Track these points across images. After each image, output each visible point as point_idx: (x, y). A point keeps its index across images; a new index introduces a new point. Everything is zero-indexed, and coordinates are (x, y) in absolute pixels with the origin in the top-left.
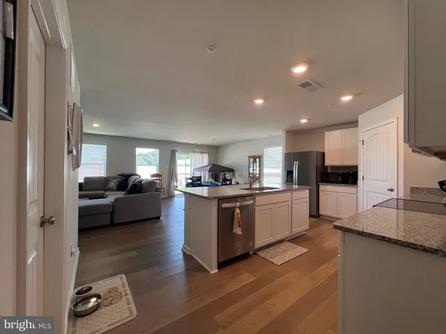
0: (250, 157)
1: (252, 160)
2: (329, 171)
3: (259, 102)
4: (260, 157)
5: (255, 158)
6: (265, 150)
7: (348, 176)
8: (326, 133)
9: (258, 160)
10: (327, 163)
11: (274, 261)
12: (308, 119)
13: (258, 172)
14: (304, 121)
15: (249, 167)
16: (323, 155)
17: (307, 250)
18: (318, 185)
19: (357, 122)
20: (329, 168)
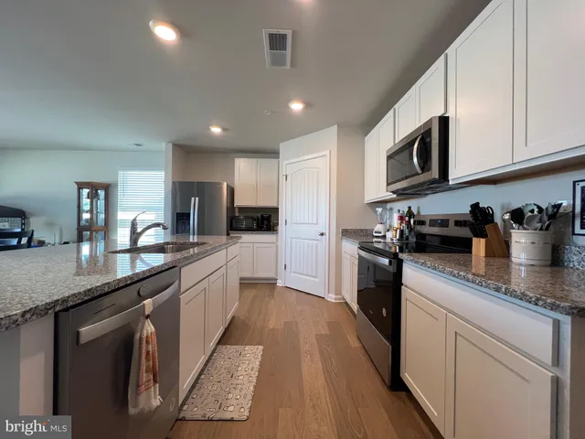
0: (81, 186)
1: (85, 192)
2: (237, 214)
3: (165, 33)
4: (108, 188)
5: (94, 188)
6: (121, 174)
7: (264, 220)
8: (237, 160)
9: (101, 193)
10: (238, 202)
11: (231, 412)
12: (224, 130)
13: (102, 216)
14: (216, 130)
15: (79, 206)
16: (231, 192)
17: (261, 347)
18: (228, 234)
19: (278, 153)
20: (237, 210)
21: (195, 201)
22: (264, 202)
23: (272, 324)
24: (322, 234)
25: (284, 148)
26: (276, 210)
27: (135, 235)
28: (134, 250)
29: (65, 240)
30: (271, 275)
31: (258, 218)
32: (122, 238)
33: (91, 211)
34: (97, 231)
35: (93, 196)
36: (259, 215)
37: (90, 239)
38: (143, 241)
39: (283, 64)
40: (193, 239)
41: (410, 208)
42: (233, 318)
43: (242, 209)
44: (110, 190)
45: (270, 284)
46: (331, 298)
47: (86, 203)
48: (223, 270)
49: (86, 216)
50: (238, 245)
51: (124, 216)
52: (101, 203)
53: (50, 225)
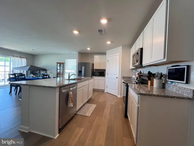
0: (58, 63)
1: (58, 65)
2: (95, 71)
3: (76, 32)
4: (63, 64)
5: (60, 64)
6: (66, 60)
7: (102, 73)
8: (95, 56)
9: (62, 65)
10: (95, 68)
11: (87, 115)
12: (91, 49)
13: (62, 71)
14: (89, 49)
15: (57, 68)
16: (93, 65)
17: (96, 105)
18: (92, 77)
19: (106, 53)
20: (95, 70)
21: (83, 68)
22: (102, 68)
23: (100, 101)
24: (117, 78)
25: (108, 52)
26: (105, 70)
27: (69, 76)
28: (69, 79)
29: (54, 77)
30: (103, 89)
31: (100, 72)
32: (66, 77)
33: (60, 70)
34: (61, 75)
35: (60, 66)
36: (101, 71)
37: (59, 77)
38: (71, 78)
39: (103, 35)
40: (83, 78)
41: (140, 71)
42: (91, 98)
43: (96, 70)
44: (64, 64)
45: (103, 91)
46: (119, 96)
47: (59, 68)
48: (88, 85)
49: (58, 71)
50: (93, 80)
51: (67, 71)
52: (62, 67)
53: (51, 73)
